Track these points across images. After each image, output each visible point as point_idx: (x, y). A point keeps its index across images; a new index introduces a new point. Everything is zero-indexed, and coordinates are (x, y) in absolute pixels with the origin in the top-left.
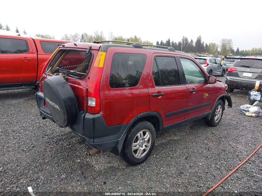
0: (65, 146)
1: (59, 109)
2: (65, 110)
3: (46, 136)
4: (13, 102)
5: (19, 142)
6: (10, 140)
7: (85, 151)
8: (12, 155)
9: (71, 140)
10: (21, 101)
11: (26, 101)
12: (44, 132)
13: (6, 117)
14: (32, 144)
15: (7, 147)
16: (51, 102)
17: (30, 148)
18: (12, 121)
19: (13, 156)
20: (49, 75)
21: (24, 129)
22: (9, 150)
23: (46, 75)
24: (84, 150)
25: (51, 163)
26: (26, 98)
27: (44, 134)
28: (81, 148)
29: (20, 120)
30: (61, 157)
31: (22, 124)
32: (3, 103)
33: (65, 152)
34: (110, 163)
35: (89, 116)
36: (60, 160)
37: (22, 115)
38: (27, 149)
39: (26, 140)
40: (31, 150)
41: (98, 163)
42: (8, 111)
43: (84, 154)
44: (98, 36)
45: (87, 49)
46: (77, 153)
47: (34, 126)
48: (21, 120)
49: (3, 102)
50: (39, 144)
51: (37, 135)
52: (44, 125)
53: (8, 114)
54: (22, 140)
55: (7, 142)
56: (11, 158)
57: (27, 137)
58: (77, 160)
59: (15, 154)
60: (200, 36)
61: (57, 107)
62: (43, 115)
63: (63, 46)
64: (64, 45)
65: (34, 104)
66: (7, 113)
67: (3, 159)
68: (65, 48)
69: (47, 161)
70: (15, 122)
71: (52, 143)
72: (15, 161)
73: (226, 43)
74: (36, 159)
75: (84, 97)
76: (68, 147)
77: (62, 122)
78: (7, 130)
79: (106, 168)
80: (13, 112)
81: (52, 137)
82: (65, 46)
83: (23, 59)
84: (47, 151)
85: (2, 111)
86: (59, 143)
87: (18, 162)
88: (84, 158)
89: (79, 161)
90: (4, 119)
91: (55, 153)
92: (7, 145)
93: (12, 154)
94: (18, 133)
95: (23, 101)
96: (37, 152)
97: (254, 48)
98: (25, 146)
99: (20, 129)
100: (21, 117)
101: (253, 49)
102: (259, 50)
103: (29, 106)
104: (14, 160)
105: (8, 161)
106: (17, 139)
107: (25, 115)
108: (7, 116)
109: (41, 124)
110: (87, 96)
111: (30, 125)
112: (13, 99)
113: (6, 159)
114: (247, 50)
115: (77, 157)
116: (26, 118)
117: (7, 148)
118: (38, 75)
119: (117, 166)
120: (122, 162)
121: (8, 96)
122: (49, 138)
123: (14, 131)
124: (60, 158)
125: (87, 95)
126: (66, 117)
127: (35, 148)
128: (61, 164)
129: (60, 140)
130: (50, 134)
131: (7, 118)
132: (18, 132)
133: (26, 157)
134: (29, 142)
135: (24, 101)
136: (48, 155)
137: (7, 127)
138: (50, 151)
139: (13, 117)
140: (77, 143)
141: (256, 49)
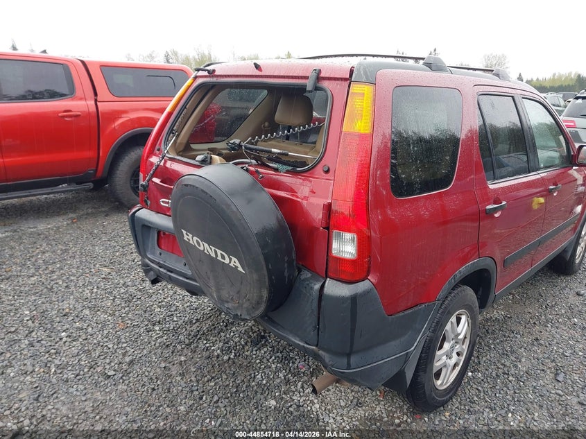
0: (218, 356)
1: (240, 269)
2: (266, 273)
3: (154, 325)
4: (43, 226)
5: (88, 350)
6: (62, 343)
7: (278, 370)
8: (78, 393)
9: (228, 336)
10: (61, 222)
11: (73, 223)
12: (145, 312)
13: (32, 271)
14: (124, 355)
15: (58, 367)
16: (204, 246)
17: (125, 367)
18: (53, 283)
19: (84, 399)
20: (171, 159)
21: (90, 306)
22: (65, 376)
23: (163, 161)
24: (273, 366)
25: (197, 415)
26: (71, 215)
27: (149, 320)
28: (265, 360)
29: (72, 278)
30: (220, 395)
31: (80, 290)
32: (15, 231)
33: (224, 377)
34: (359, 404)
35: (335, 289)
36: (220, 404)
37: (75, 262)
38: (115, 370)
39: (105, 340)
40: (127, 373)
41: (329, 407)
42: (35, 254)
43: (279, 381)
44: (203, 56)
45: (307, 78)
46: (259, 376)
47: (115, 297)
48: (75, 278)
49: (15, 227)
50: (145, 352)
51: (129, 322)
52: (140, 291)
53: (36, 261)
54: (95, 341)
55: (53, 351)
56: (77, 404)
57: (105, 332)
58: (266, 400)
59: (85, 389)
60: (435, 50)
61: (235, 262)
62: (152, 273)
63: (209, 71)
64: (214, 71)
65: (95, 231)
66: (33, 260)
67: (57, 409)
68: (214, 80)
69: (182, 408)
70: (60, 286)
71: (179, 347)
72: (92, 415)
73: (495, 63)
74: (151, 402)
75: (318, 229)
76: (226, 358)
77: (245, 306)
78: (44, 312)
79: (357, 423)
80: (47, 255)
81: (172, 328)
82: (216, 73)
83: (60, 115)
84: (174, 373)
85: (19, 254)
86: (197, 347)
87: (101, 418)
88: (284, 393)
89: (273, 403)
90: (29, 277)
91: (198, 381)
92: (57, 362)
93: (77, 390)
94: (77, 319)
95: (68, 224)
96: (145, 379)
97: (557, 75)
98: (108, 361)
99: (79, 307)
100: (74, 271)
101: (555, 74)
102: (566, 78)
103: (85, 236)
104: (89, 409)
105: (70, 416)
106: (81, 340)
107: (81, 262)
108: (37, 269)
109: (131, 290)
110: (327, 228)
111: (103, 292)
112: (38, 218)
113: (64, 410)
114: (541, 79)
115: (263, 389)
116: (87, 271)
117: (59, 371)
118: (101, 154)
119: (385, 415)
120: (392, 399)
121: (26, 212)
122: (166, 332)
123: (65, 315)
124: (216, 398)
125: (328, 223)
126: (265, 294)
127: (136, 367)
128: (228, 419)
129: (197, 336)
130: (165, 319)
131: (37, 274)
132: (77, 316)
133: (120, 397)
134: (115, 347)
135: (69, 222)
136: (180, 388)
137: (43, 303)
138: (182, 375)
139: (53, 272)
140: (246, 344)
141: (560, 77)
